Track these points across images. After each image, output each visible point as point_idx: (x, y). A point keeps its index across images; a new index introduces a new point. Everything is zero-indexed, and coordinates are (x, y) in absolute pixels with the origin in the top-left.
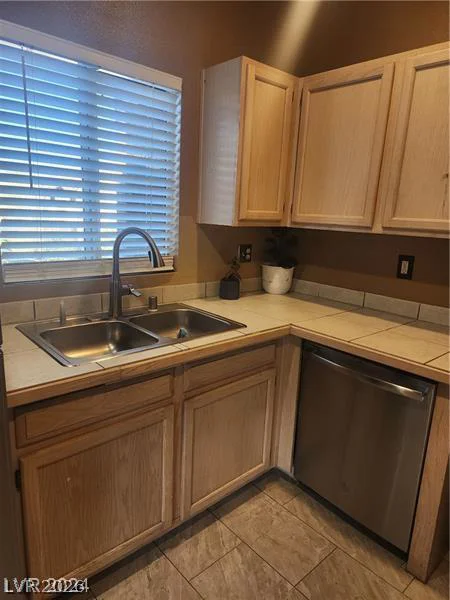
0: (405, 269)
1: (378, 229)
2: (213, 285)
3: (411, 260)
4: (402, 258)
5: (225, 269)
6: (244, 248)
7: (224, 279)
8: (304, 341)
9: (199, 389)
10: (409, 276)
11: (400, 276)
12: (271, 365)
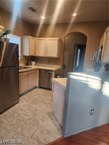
0: (49, 61)
1: (46, 56)
2: (25, 64)
3: (49, 60)
4: (48, 60)
5: (27, 62)
6: (28, 59)
7: (27, 63)
8: (39, 69)
9: (29, 74)
10: (49, 62)
11: (48, 62)
12: (35, 73)
